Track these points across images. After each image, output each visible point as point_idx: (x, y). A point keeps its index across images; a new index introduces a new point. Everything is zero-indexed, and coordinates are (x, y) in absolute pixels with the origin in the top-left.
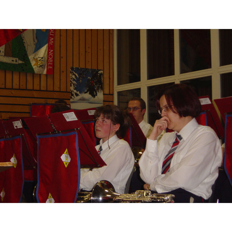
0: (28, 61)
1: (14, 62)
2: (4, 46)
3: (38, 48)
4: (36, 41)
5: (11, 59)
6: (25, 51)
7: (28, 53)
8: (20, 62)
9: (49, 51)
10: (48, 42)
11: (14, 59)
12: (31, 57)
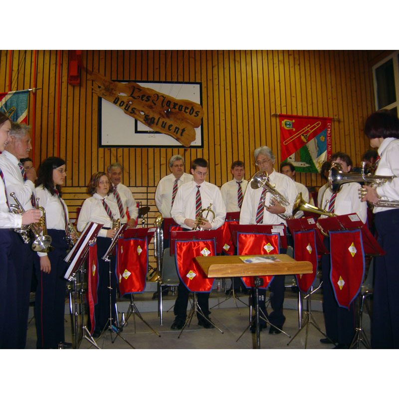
0: (313, 164)
1: (303, 166)
2: (294, 154)
3: (320, 154)
4: (318, 148)
5: (300, 163)
6: (310, 156)
7: (312, 158)
8: (307, 165)
9: (328, 156)
10: (327, 149)
11: (303, 163)
12: (315, 161)
